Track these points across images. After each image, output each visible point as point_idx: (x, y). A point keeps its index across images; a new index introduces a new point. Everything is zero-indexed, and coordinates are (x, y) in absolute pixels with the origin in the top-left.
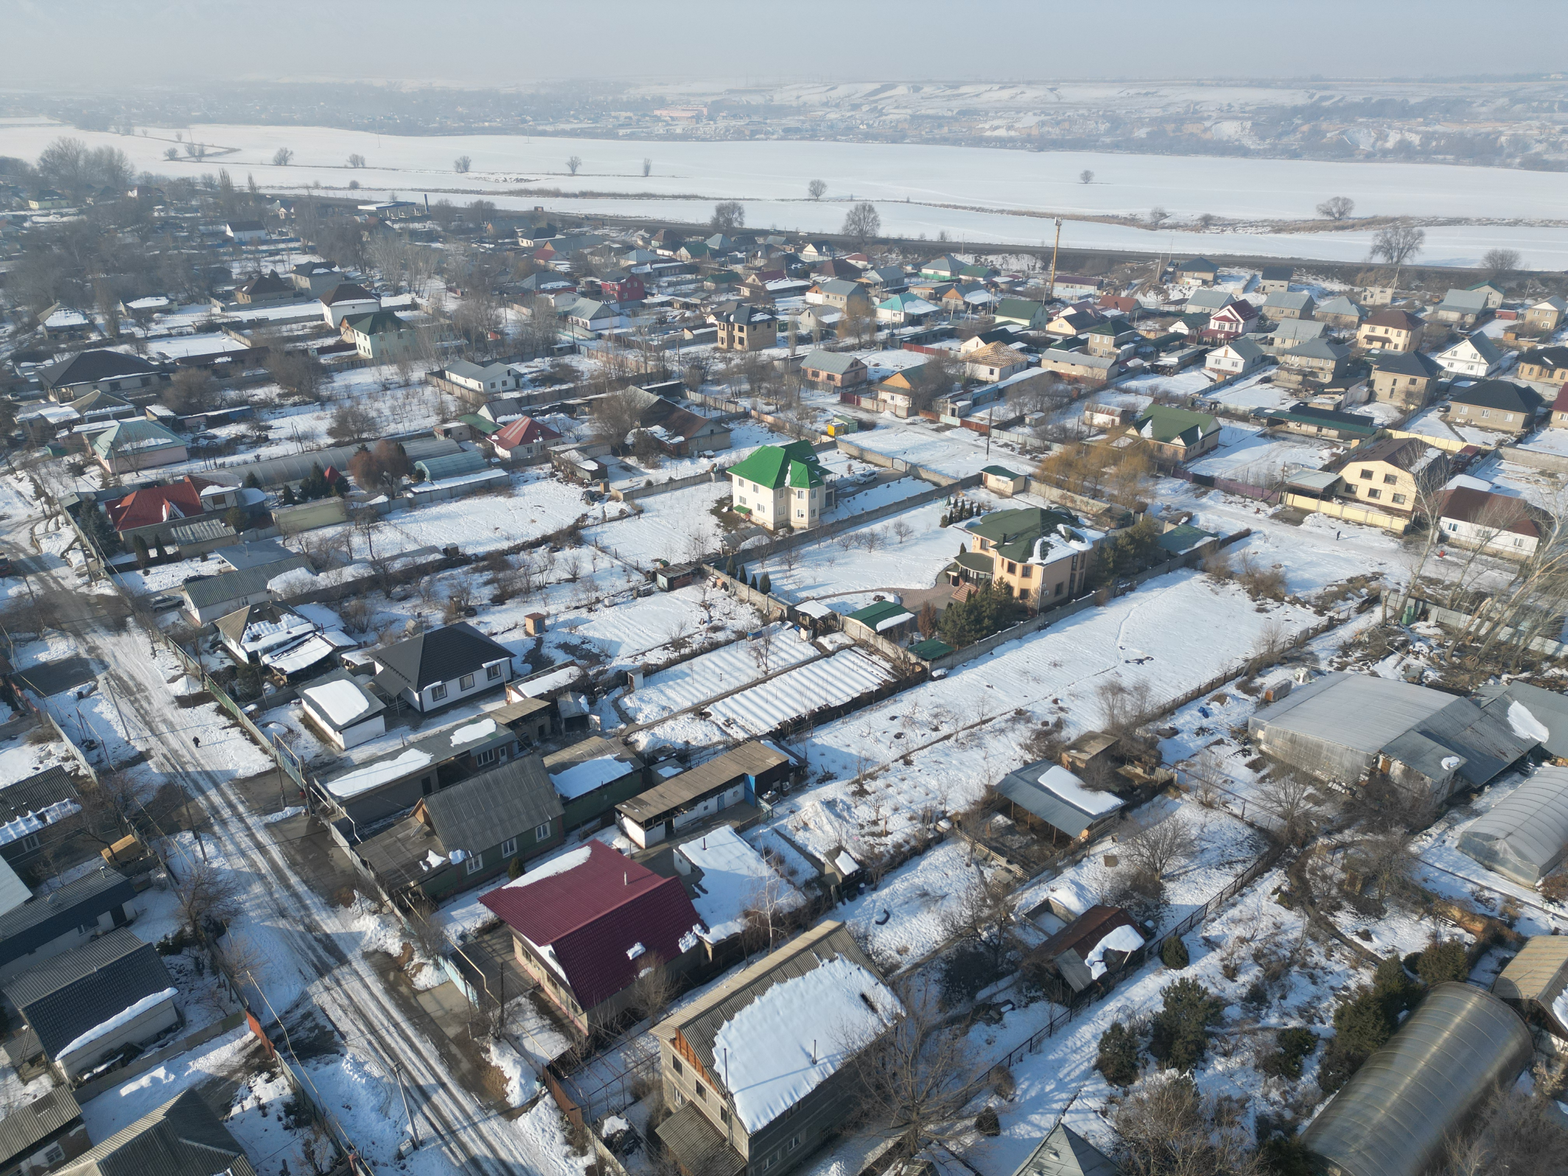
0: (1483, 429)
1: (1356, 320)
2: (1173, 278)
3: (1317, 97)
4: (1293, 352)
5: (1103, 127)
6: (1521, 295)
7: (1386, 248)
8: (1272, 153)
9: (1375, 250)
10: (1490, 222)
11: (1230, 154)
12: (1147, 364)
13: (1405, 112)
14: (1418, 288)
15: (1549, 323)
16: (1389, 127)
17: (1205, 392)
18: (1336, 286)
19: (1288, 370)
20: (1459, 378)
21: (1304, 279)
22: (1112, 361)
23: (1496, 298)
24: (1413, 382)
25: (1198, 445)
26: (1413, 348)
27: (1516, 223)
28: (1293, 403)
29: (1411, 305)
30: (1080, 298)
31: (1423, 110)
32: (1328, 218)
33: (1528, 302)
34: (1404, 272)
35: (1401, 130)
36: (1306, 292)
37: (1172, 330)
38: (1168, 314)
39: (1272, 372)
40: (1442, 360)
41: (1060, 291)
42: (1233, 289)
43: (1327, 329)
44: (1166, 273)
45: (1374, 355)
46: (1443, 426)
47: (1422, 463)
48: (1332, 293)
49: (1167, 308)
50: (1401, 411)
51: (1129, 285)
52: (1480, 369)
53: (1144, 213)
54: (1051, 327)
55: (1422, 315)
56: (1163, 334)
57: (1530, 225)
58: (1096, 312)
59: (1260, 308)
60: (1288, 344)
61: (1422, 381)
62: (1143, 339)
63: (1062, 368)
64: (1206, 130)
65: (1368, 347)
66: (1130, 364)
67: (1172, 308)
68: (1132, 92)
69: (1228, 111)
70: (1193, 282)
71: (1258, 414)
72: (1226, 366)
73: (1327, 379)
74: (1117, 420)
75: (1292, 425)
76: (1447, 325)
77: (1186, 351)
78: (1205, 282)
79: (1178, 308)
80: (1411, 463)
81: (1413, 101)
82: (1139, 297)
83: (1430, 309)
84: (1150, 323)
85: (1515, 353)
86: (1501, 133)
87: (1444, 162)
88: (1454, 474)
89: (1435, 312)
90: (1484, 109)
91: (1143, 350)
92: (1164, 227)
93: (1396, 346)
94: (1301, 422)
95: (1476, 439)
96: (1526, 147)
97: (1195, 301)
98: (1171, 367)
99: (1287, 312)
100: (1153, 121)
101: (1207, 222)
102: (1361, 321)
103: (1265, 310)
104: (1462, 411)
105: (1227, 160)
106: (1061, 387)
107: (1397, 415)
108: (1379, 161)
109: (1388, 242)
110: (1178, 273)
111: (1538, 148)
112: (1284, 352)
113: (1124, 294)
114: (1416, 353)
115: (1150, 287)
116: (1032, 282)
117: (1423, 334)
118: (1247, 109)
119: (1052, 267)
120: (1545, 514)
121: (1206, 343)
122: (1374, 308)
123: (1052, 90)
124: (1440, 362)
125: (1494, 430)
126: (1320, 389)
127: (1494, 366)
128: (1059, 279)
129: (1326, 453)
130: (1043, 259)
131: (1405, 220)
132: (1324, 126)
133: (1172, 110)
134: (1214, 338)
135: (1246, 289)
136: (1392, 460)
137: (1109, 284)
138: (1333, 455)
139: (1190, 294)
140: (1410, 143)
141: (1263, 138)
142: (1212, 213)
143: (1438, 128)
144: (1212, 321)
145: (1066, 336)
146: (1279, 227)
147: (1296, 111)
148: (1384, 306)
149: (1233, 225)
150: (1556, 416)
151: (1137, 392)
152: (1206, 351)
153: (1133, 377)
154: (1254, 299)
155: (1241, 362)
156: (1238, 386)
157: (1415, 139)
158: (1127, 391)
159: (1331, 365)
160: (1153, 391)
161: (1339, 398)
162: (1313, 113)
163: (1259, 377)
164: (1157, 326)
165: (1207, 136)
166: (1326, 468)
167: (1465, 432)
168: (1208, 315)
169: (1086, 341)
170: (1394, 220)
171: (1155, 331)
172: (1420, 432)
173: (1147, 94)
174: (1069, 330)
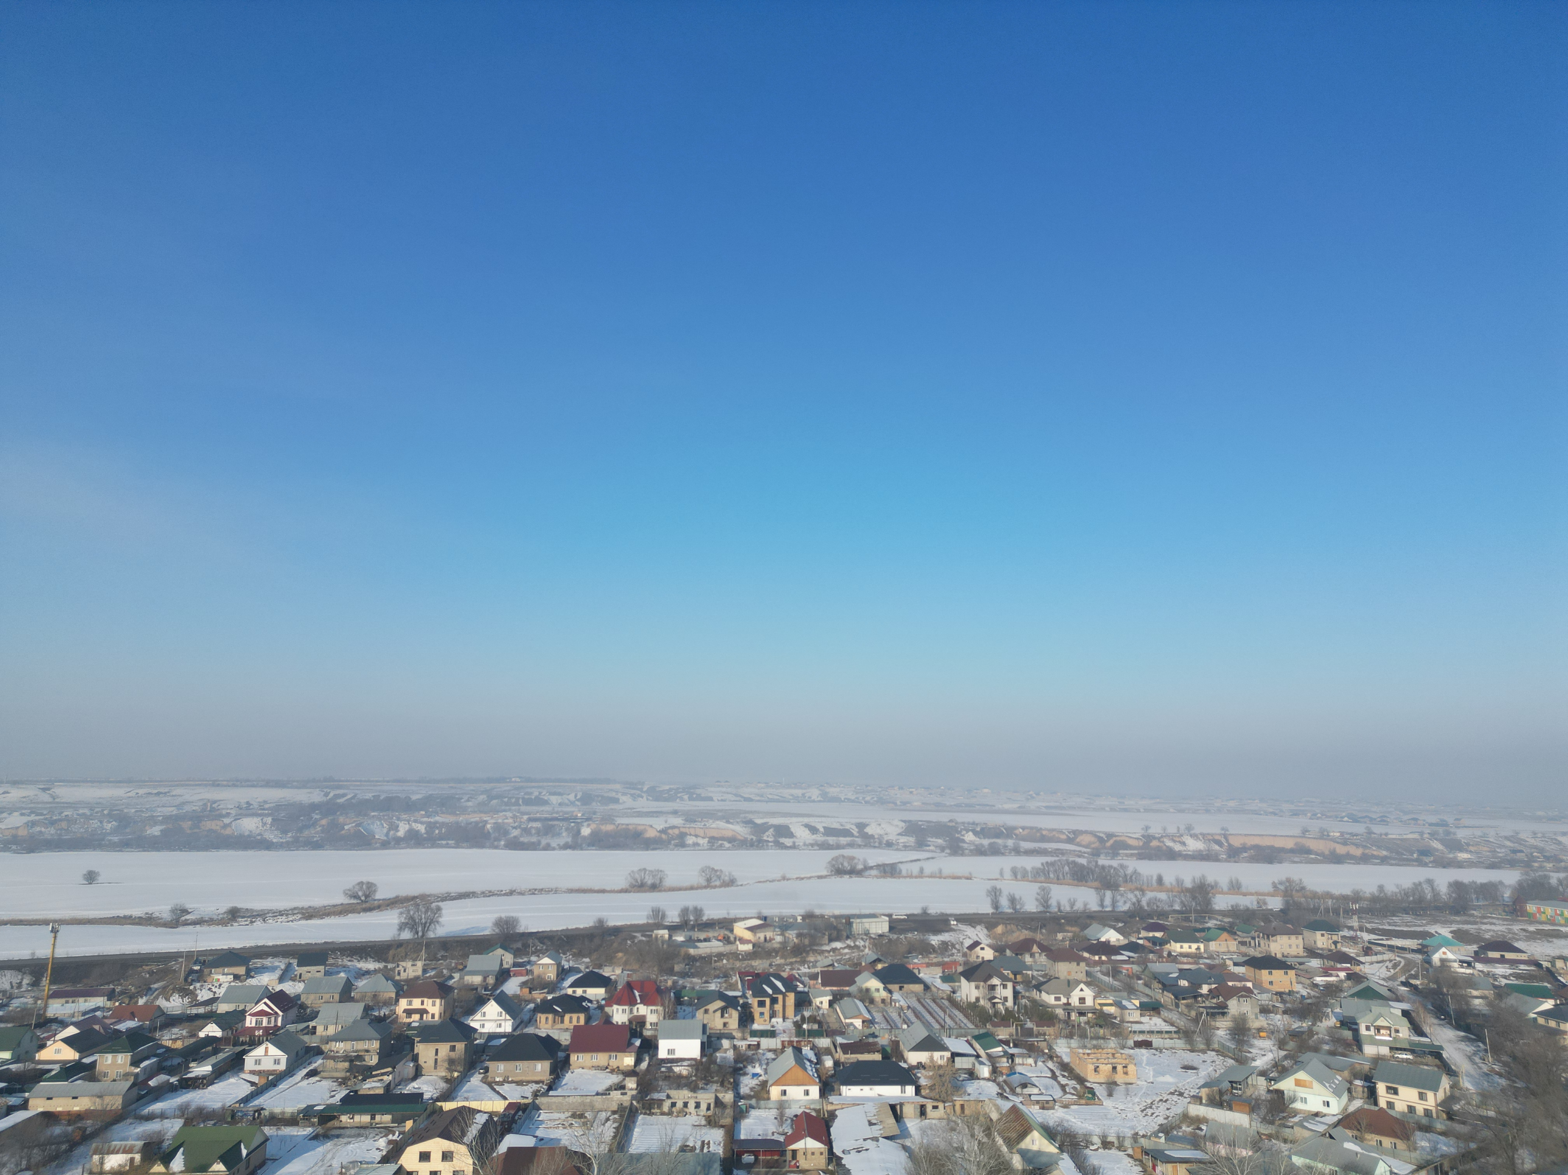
0: (519, 1083)
1: (393, 995)
2: (200, 977)
3: (331, 795)
4: (336, 1038)
5: (108, 826)
6: (527, 954)
7: (411, 924)
8: (296, 844)
9: (402, 927)
10: (491, 894)
11: (253, 848)
12: (173, 1080)
13: (409, 806)
14: (444, 958)
15: (551, 975)
16: (399, 819)
17: (246, 1100)
18: (371, 965)
19: (334, 1058)
20: (492, 1036)
21: (340, 962)
22: (128, 1084)
23: (509, 959)
24: (453, 1049)
25: (242, 1166)
26: (448, 1015)
27: (511, 893)
28: (343, 1093)
29: (440, 974)
30: (84, 1014)
31: (425, 804)
32: (355, 901)
33: (533, 958)
34: (430, 944)
35: (408, 821)
36: (342, 975)
37: (202, 1034)
38: (197, 1017)
39: (318, 1063)
40: (475, 1022)
41: (56, 1008)
42: (267, 980)
43: (367, 1009)
44: (192, 972)
45: (414, 1028)
46: (486, 1088)
47: (473, 1131)
48: (368, 972)
49: (194, 1011)
50: (447, 1080)
51: (148, 990)
52: (507, 1027)
53: (163, 910)
54: (43, 1055)
55: (451, 983)
56: (192, 1040)
57: (521, 894)
58: (105, 1027)
59: (298, 997)
60: (331, 1030)
61: (460, 1046)
62: (168, 1049)
63: (59, 1105)
64: (226, 826)
65: (408, 1020)
66: (151, 1083)
67: (201, 1010)
68: (141, 791)
69: (248, 808)
70: (222, 978)
71: (308, 1113)
72: (267, 1065)
73: (374, 1060)
74: (138, 1157)
75: (344, 1118)
76: (473, 988)
77: (221, 1056)
78: (236, 977)
79: (208, 1008)
80: (464, 1134)
81: (414, 797)
82: (162, 1002)
83: (457, 976)
84: (175, 1030)
85: (532, 1006)
86: (486, 822)
87: (447, 846)
88: (502, 1136)
89: (461, 978)
90: (470, 804)
91: (168, 1063)
92: (186, 923)
93: (433, 1016)
94: (353, 1113)
95: (516, 1094)
96: (506, 833)
97: (226, 999)
98: (204, 1077)
99: (326, 997)
100: (167, 819)
101: (234, 915)
102: (398, 996)
103: (303, 998)
104: (499, 1069)
105: (250, 853)
106: (57, 1130)
107: (443, 1085)
108: (394, 848)
109: (412, 918)
110: (206, 971)
111: (515, 833)
112: (328, 1040)
113: (141, 1002)
114: (451, 1019)
115: (174, 990)
116: (15, 1004)
117: (454, 1000)
118: (267, 806)
119: (45, 981)
120: (584, 1155)
121: (243, 1044)
122: (408, 981)
123: (44, 790)
124: (473, 1024)
125: (528, 1082)
126: (367, 1073)
127: (518, 1021)
128: (56, 995)
129: (382, 1143)
130: (32, 973)
131: (423, 897)
132: (341, 819)
133: (188, 808)
134: (252, 1036)
135: (281, 979)
136: (447, 1135)
137: (122, 993)
138: (390, 1142)
139: (220, 992)
140: (418, 831)
141: (285, 832)
142: (239, 906)
143: (437, 818)
144: (248, 1018)
145: (64, 1062)
146: (309, 914)
147: (314, 807)
148: (417, 978)
149: (262, 915)
150: (573, 1057)
151: (163, 1116)
152: (245, 1052)
153: (157, 1099)
154: (291, 988)
155: (283, 1057)
156: (282, 1086)
157: (422, 828)
158: (150, 1117)
159: (375, 1045)
160: (182, 1111)
161: (387, 1079)
162: (329, 808)
163: (304, 1072)
164: (184, 1033)
165: (228, 831)
166: (385, 1160)
167: (505, 1089)
168: (243, 1013)
169: (93, 1064)
170: (414, 898)
171: (182, 1038)
172: (467, 1099)
173: (158, 794)
174: (70, 1054)
